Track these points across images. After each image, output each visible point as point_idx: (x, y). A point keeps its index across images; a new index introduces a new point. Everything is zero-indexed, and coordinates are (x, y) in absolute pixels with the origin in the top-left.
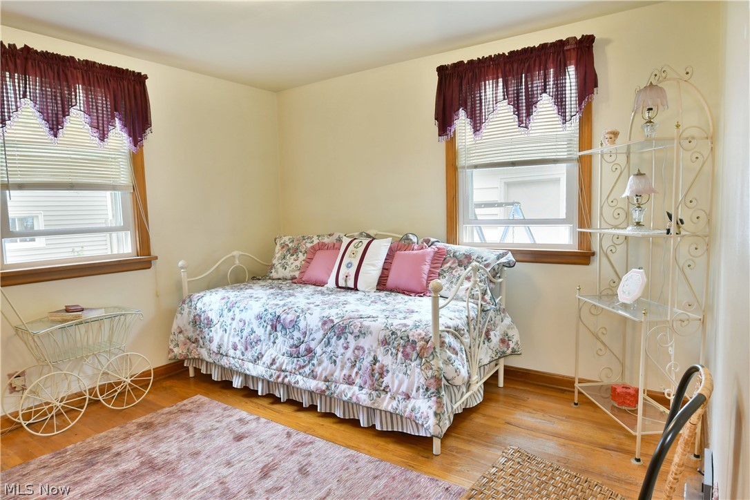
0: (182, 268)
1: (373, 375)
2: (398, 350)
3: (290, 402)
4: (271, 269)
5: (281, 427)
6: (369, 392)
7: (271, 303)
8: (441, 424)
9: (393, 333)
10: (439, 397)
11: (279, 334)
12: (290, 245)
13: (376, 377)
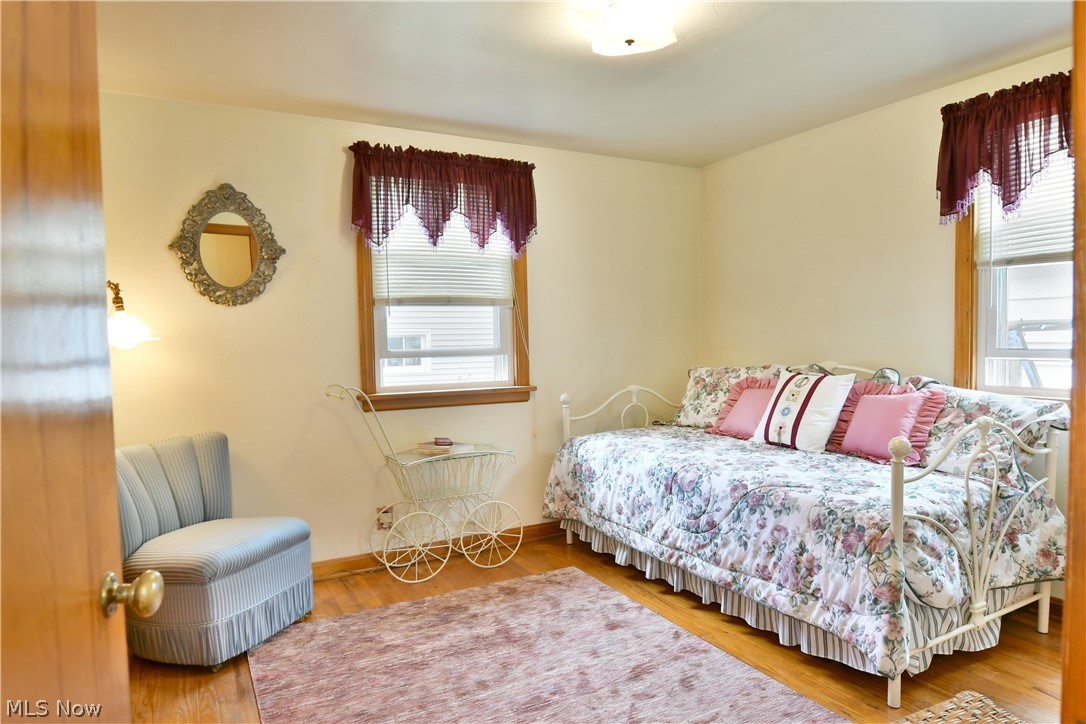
0: (564, 403)
1: (797, 570)
2: (837, 538)
3: (686, 594)
4: (680, 412)
5: (668, 624)
6: (792, 593)
7: (668, 455)
8: (894, 657)
9: (831, 512)
10: (894, 616)
11: (675, 498)
12: (708, 380)
13: (803, 573)
